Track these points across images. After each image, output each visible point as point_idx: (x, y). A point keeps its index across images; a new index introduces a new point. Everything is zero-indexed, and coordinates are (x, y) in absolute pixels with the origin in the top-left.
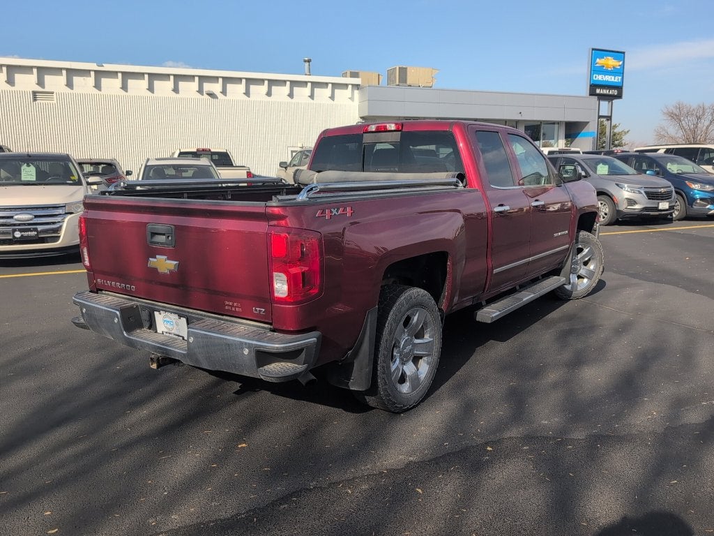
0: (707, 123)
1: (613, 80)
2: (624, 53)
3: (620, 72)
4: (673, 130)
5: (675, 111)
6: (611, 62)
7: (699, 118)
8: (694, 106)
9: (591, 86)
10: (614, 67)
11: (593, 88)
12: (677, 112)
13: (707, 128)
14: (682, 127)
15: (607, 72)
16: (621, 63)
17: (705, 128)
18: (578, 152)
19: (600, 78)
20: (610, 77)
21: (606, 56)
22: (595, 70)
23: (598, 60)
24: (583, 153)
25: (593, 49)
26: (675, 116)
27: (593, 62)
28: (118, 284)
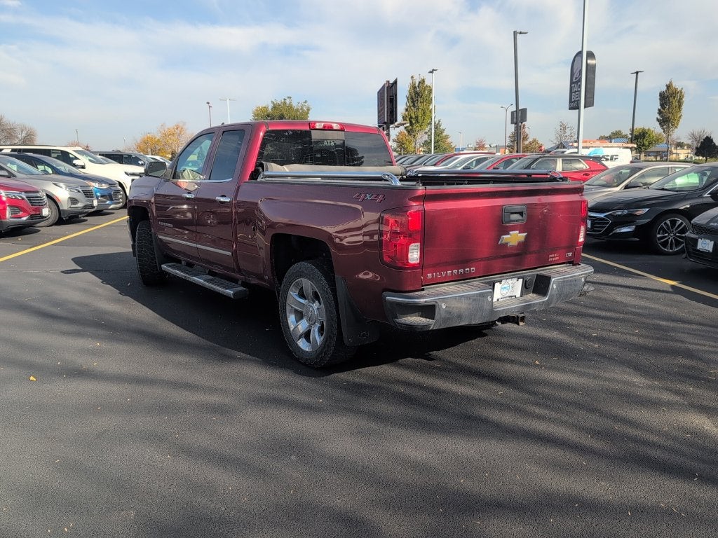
28: (455, 271)
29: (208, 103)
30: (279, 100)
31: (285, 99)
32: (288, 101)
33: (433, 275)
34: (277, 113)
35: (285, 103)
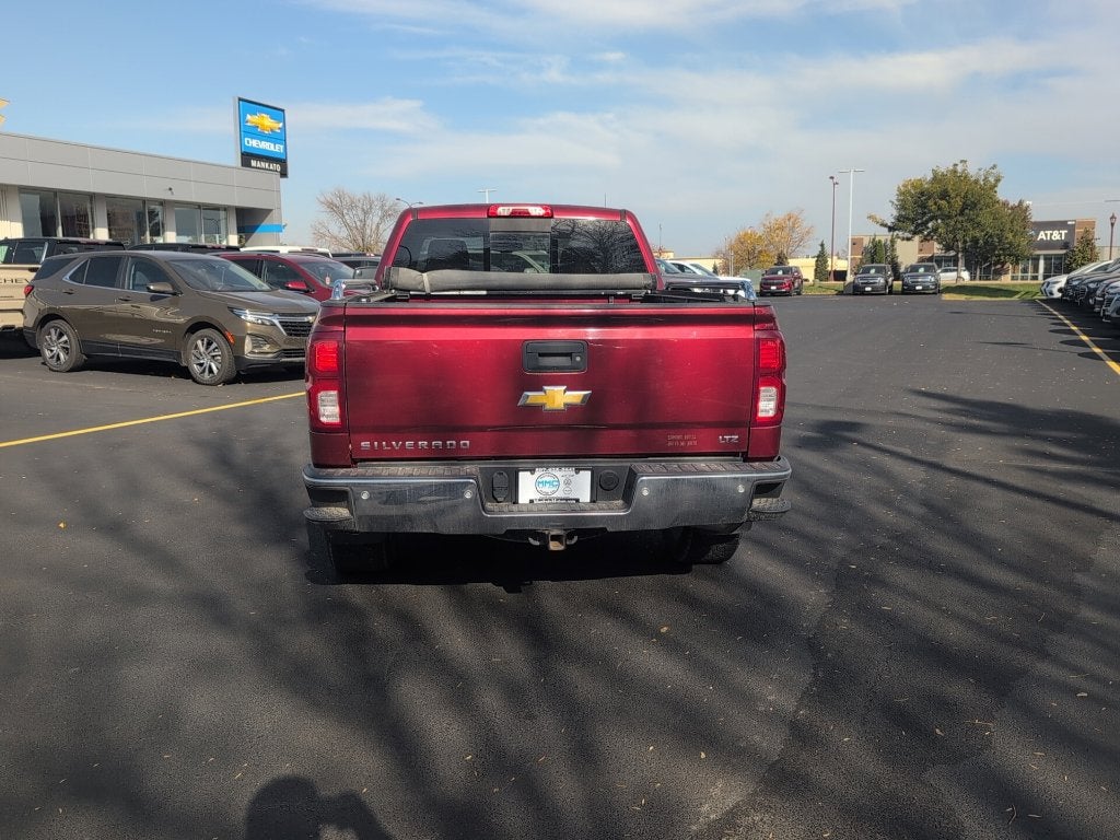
0: (376, 220)
1: (272, 148)
2: (283, 111)
3: (280, 137)
4: (335, 227)
5: (335, 202)
6: (266, 122)
7: (366, 213)
8: (359, 195)
9: (242, 154)
10: (272, 130)
11: (247, 158)
12: (337, 202)
13: (378, 227)
14: (346, 225)
15: (262, 137)
16: (281, 125)
17: (374, 227)
18: (326, 255)
19: (254, 144)
20: (268, 144)
21: (261, 112)
22: (247, 131)
23: (249, 117)
24: (334, 255)
25: (240, 99)
26: (335, 207)
27: (241, 121)
28: (423, 444)
29: (832, 178)
30: (945, 167)
31: (956, 165)
32: (959, 169)
33: (372, 445)
34: (938, 188)
35: (955, 172)
